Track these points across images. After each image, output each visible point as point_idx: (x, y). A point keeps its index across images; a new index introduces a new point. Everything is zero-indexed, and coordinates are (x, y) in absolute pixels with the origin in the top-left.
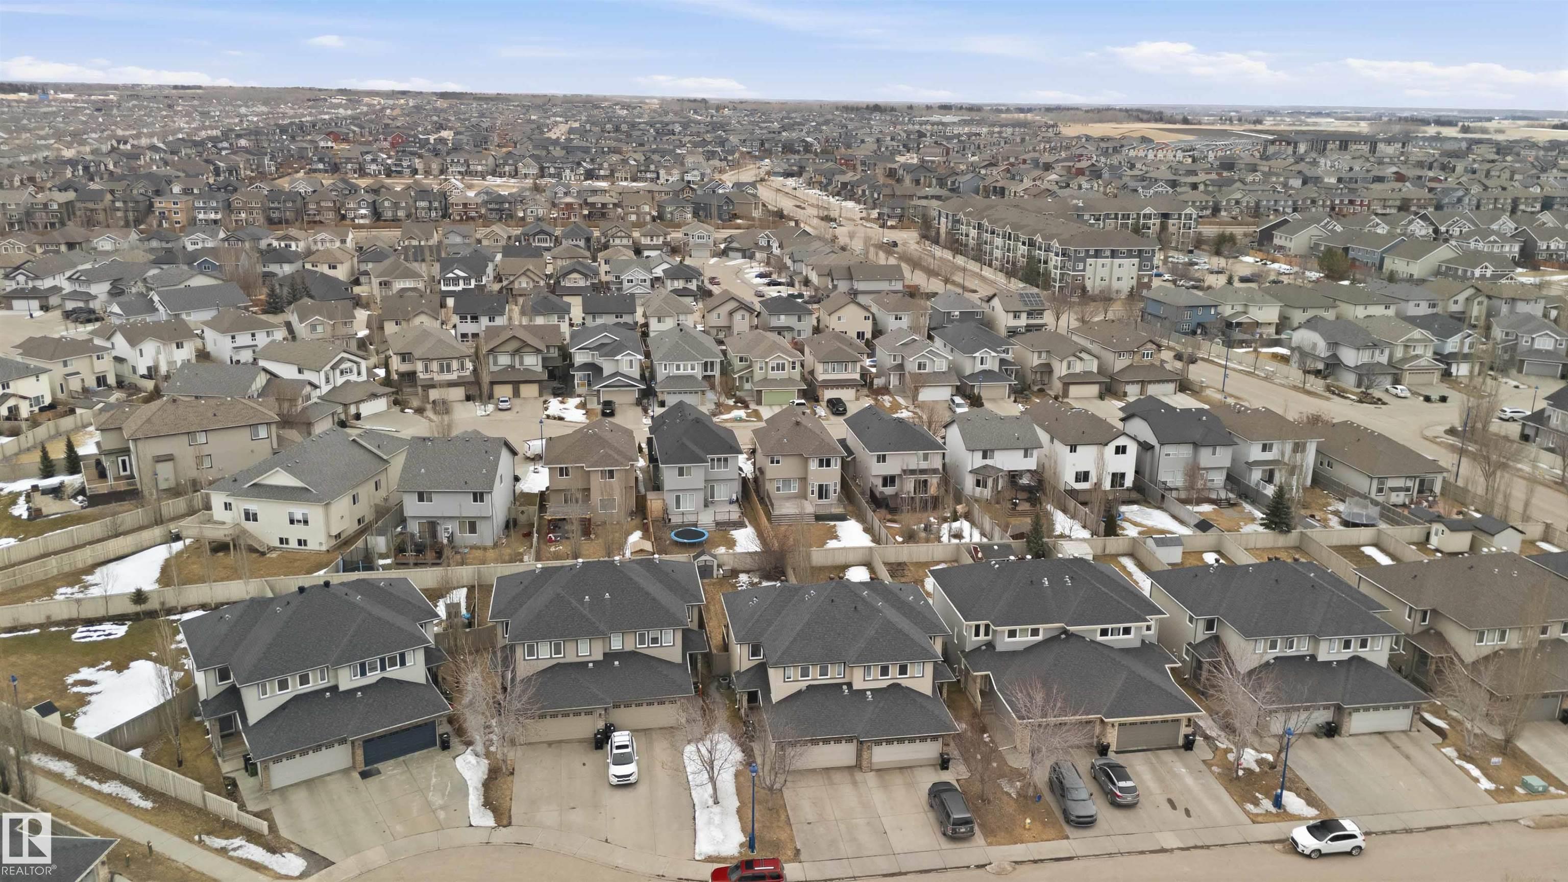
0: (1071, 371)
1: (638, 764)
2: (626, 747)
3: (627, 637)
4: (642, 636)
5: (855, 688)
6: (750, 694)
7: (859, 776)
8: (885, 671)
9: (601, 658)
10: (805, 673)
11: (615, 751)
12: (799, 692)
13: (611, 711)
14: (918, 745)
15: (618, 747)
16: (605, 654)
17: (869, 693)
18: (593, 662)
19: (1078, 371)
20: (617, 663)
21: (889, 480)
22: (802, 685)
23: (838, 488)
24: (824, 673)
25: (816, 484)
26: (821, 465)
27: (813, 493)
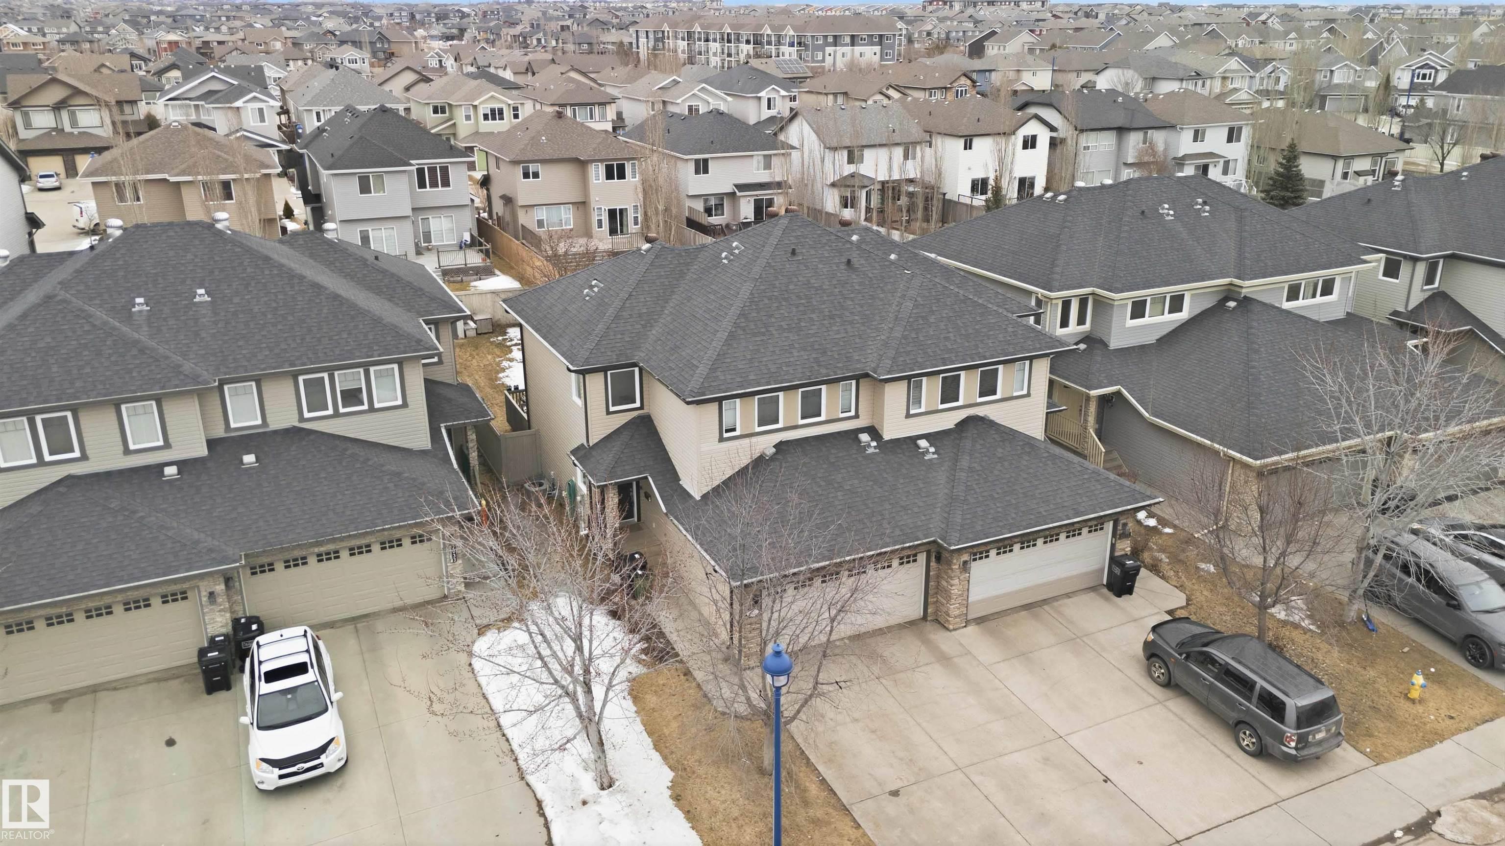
1: (342, 714)
2: (301, 669)
3: (269, 389)
4: (315, 389)
5: (887, 436)
6: (624, 489)
7: (944, 640)
8: (950, 392)
9: (202, 451)
10: (768, 416)
11: (265, 688)
12: (760, 462)
13: (246, 581)
14: (1064, 546)
15: (272, 676)
16: (212, 443)
17: (923, 443)
18: (178, 463)
20: (249, 459)
22: (766, 444)
23: (640, 216)
24: (811, 409)
25: (605, 209)
26: (609, 176)
27: (600, 226)
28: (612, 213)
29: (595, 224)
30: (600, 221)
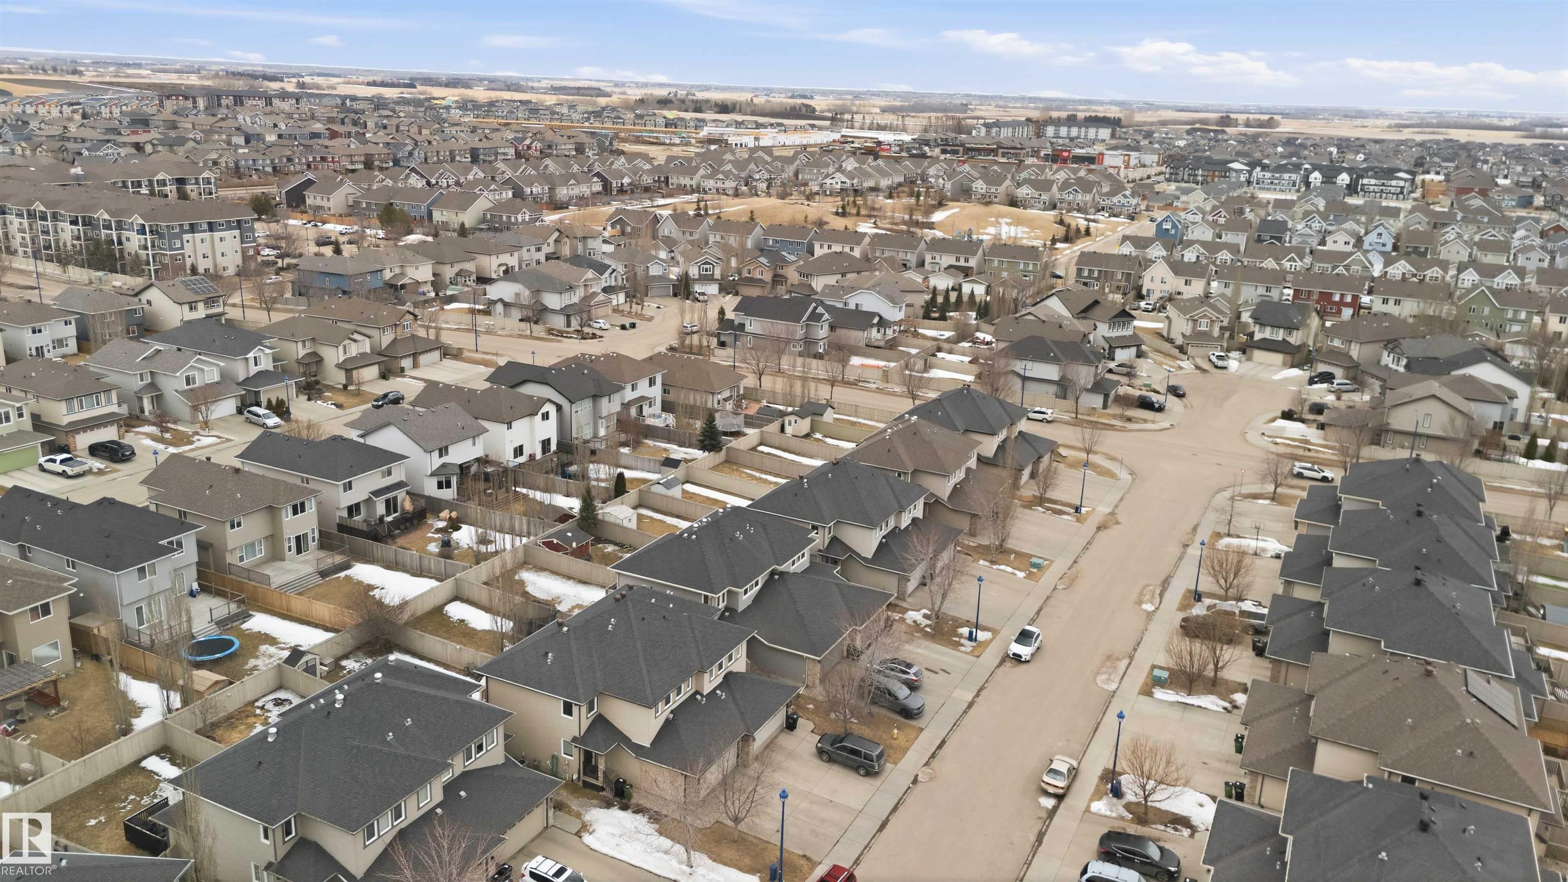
0: (348, 356)
5: (705, 693)
9: (442, 797)
17: (718, 692)
19: (354, 355)
20: (463, 793)
21: (353, 509)
22: (667, 715)
23: (317, 535)
25: (293, 537)
26: (295, 512)
27: (290, 550)
28: (298, 538)
29: (287, 549)
30: (290, 548)
